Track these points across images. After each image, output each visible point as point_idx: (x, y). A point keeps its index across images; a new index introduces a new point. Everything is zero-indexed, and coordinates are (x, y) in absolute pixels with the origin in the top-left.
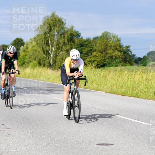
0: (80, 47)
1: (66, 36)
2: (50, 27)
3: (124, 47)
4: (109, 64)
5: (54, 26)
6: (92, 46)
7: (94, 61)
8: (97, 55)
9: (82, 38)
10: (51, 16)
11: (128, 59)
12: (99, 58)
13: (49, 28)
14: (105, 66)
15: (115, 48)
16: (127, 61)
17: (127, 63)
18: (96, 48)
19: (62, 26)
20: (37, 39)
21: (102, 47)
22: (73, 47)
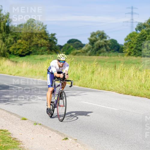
3: (49, 35)
4: (35, 52)
6: (17, 34)
7: (19, 49)
8: (22, 43)
11: (53, 48)
12: (24, 46)
14: (31, 54)
15: (41, 36)
16: (53, 49)
17: (52, 52)
18: (21, 36)
21: (28, 35)
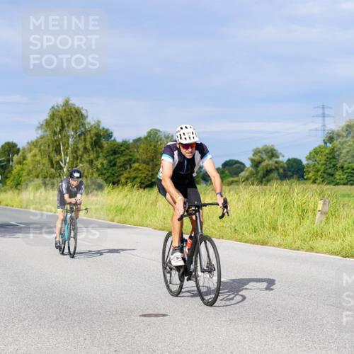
0: (112, 155)
1: (88, 137)
2: (62, 123)
5: (69, 121)
6: (132, 154)
7: (135, 178)
8: (140, 168)
9: (115, 140)
10: (62, 104)
12: (144, 173)
13: (60, 124)
18: (138, 156)
19: (81, 120)
20: (40, 143)
21: (149, 155)
22: (101, 154)
